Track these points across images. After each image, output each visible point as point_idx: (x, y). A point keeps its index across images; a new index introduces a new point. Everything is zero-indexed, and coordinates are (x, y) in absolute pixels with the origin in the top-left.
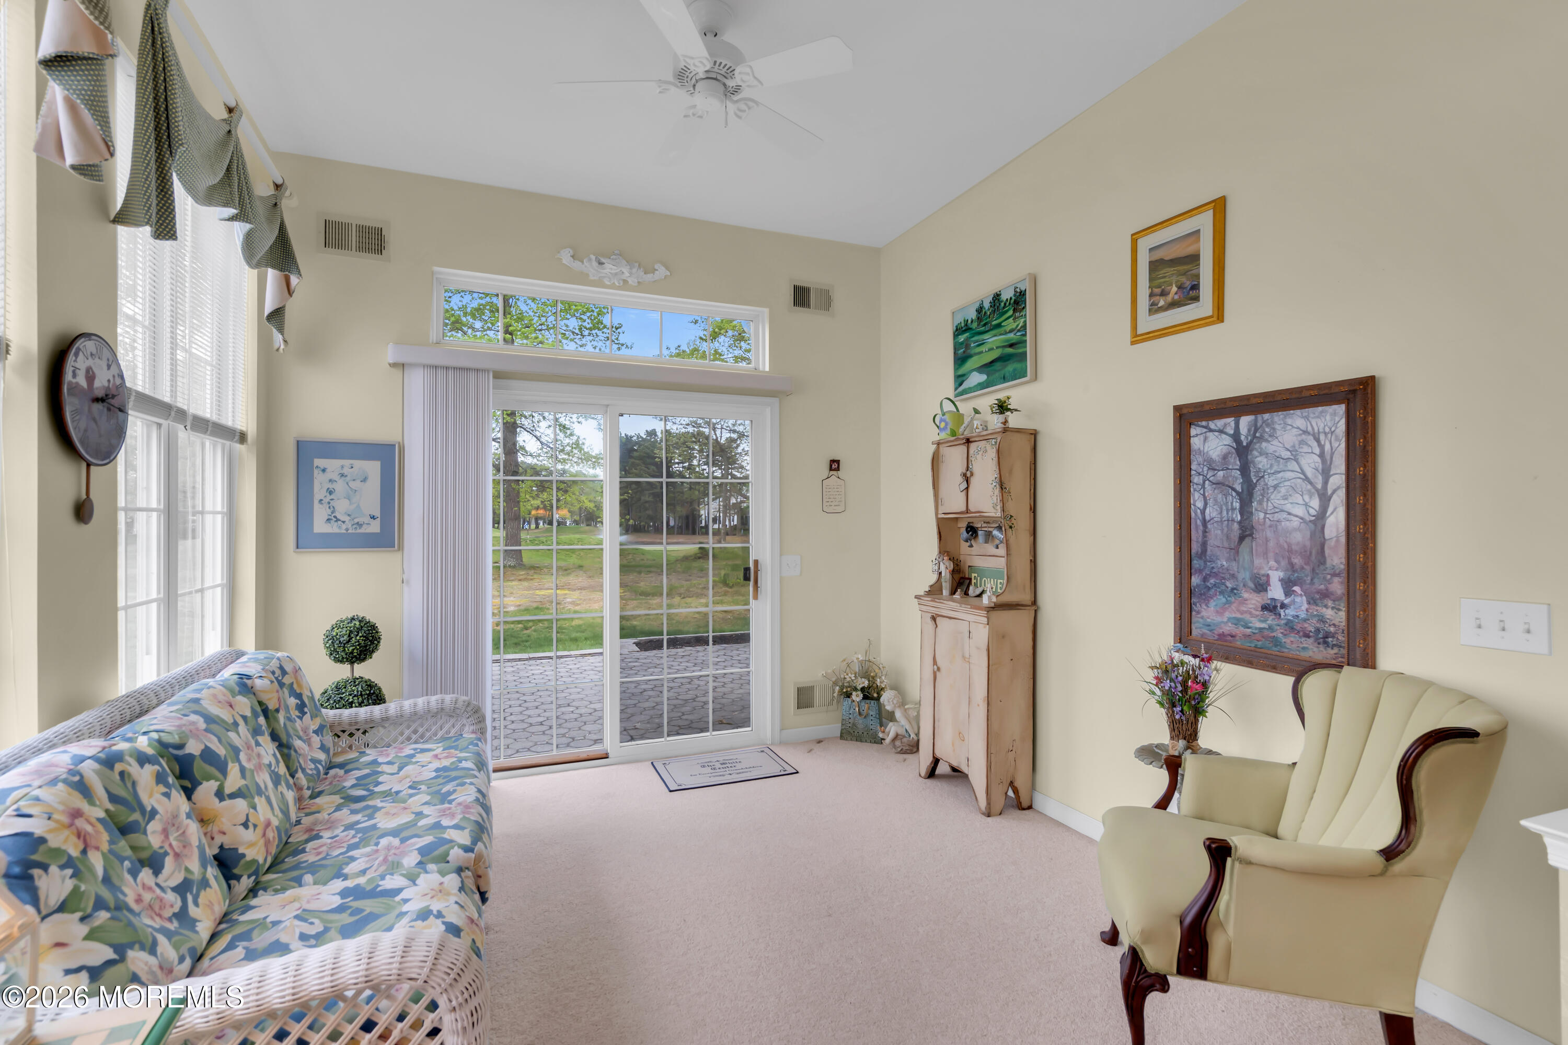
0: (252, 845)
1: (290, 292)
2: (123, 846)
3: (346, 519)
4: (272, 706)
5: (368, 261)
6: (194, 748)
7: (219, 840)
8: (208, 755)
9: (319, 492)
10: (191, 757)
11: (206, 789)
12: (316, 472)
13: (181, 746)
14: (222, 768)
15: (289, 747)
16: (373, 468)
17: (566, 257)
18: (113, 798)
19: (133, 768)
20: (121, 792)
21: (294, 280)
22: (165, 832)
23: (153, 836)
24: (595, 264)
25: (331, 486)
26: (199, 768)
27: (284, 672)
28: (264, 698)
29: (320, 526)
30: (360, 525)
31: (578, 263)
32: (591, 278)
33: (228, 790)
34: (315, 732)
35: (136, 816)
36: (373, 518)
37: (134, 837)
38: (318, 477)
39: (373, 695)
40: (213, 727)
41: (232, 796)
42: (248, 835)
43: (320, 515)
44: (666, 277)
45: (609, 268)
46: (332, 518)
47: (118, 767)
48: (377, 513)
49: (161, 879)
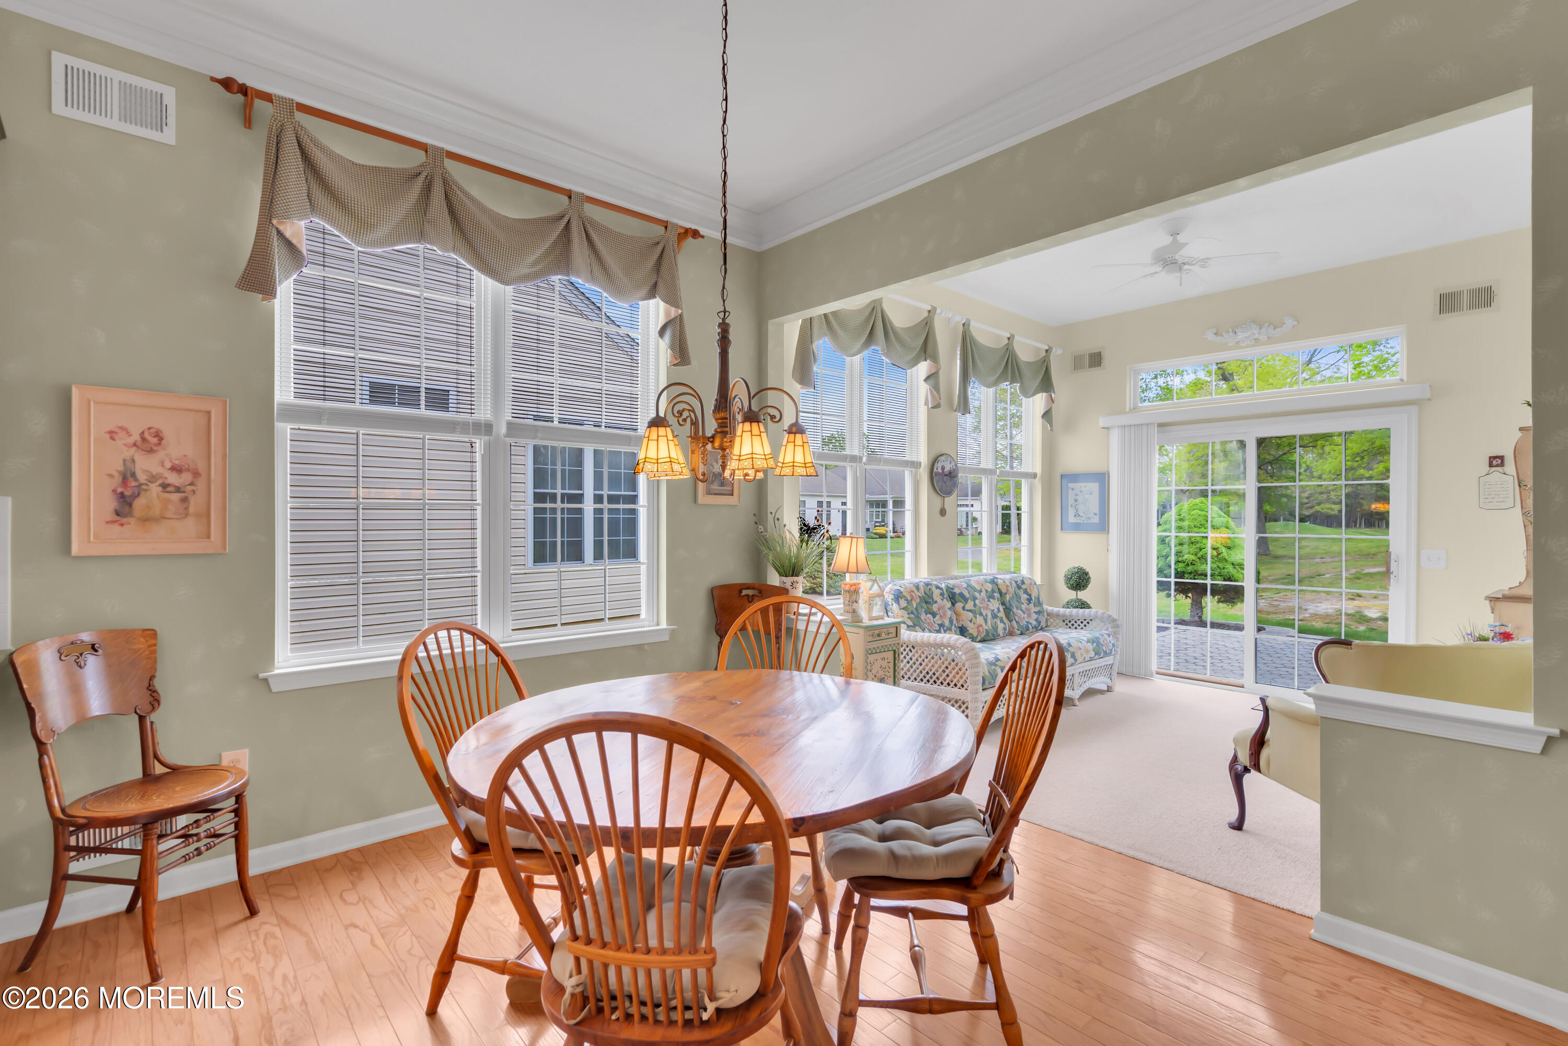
0: (972, 629)
1: (1053, 401)
2: (924, 605)
3: (1083, 515)
4: (1004, 591)
5: (1096, 371)
6: (957, 591)
7: (961, 622)
8: (961, 595)
9: (1071, 501)
10: (955, 593)
11: (959, 605)
12: (1069, 490)
13: (953, 589)
14: (966, 600)
15: (1010, 610)
16: (1094, 487)
17: (1210, 336)
18: (925, 593)
19: (934, 589)
20: (928, 593)
21: (1053, 396)
22: (939, 609)
23: (935, 608)
24: (1231, 334)
25: (1076, 497)
26: (957, 597)
27: (1023, 582)
28: (1001, 587)
29: (1072, 519)
30: (1089, 518)
31: (1219, 338)
32: (1230, 345)
33: (966, 608)
34: (1036, 613)
35: (931, 600)
36: (1095, 514)
37: (929, 605)
38: (1071, 493)
39: (1083, 605)
40: (969, 588)
41: (968, 611)
42: (971, 625)
43: (1071, 512)
44: (1293, 327)
45: (1241, 336)
46: (1077, 515)
47: (929, 587)
48: (1097, 512)
49: (935, 620)
